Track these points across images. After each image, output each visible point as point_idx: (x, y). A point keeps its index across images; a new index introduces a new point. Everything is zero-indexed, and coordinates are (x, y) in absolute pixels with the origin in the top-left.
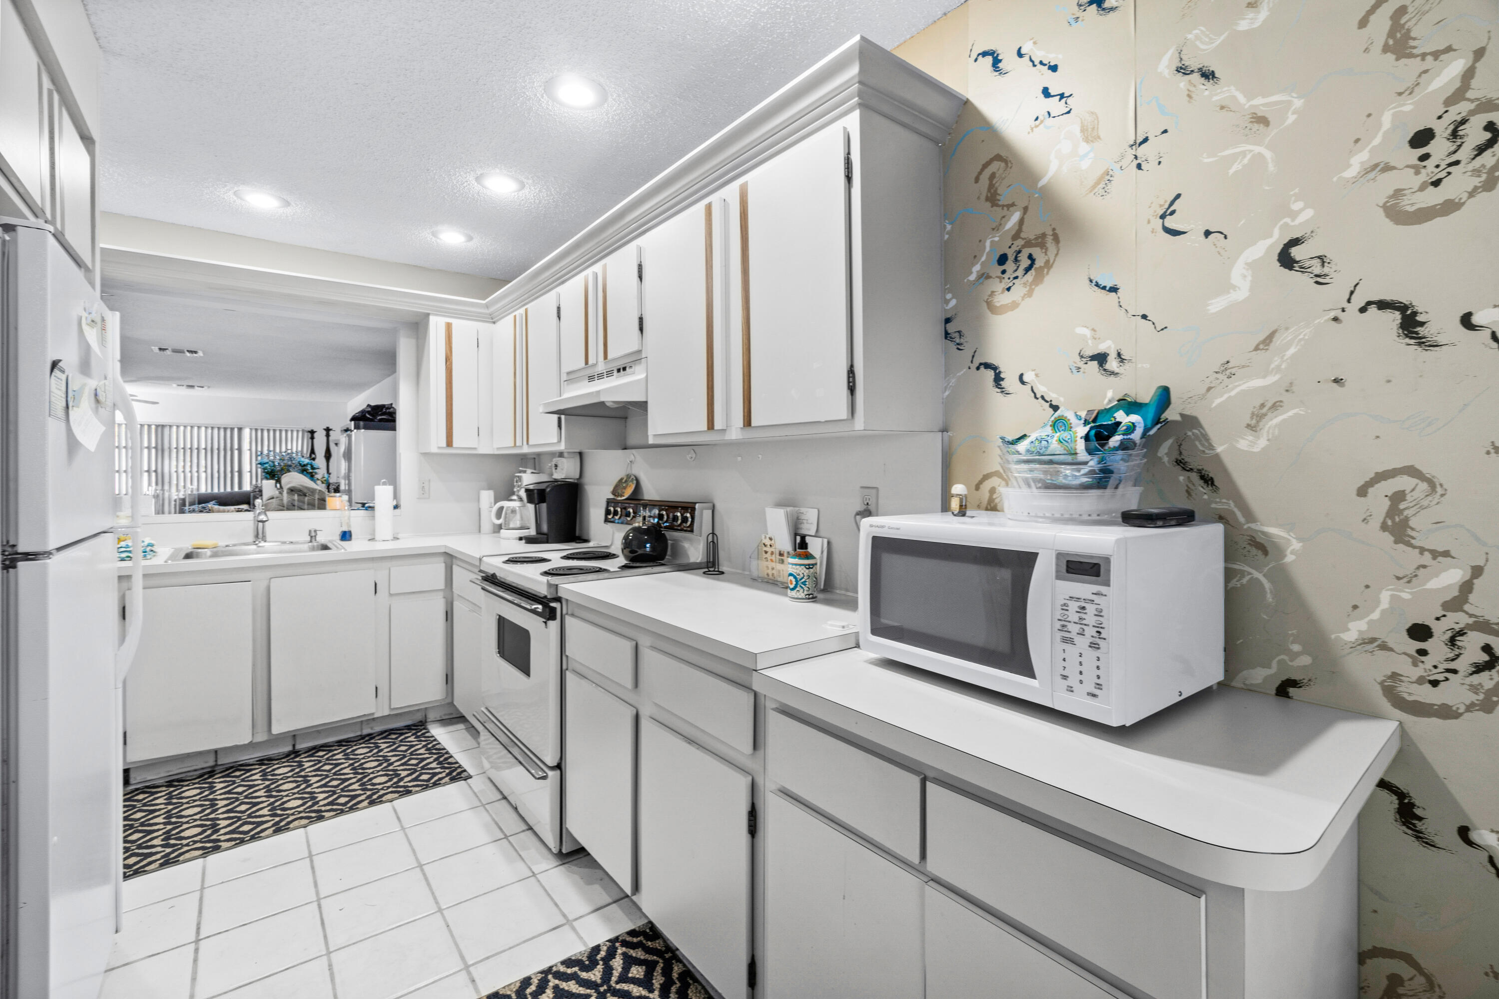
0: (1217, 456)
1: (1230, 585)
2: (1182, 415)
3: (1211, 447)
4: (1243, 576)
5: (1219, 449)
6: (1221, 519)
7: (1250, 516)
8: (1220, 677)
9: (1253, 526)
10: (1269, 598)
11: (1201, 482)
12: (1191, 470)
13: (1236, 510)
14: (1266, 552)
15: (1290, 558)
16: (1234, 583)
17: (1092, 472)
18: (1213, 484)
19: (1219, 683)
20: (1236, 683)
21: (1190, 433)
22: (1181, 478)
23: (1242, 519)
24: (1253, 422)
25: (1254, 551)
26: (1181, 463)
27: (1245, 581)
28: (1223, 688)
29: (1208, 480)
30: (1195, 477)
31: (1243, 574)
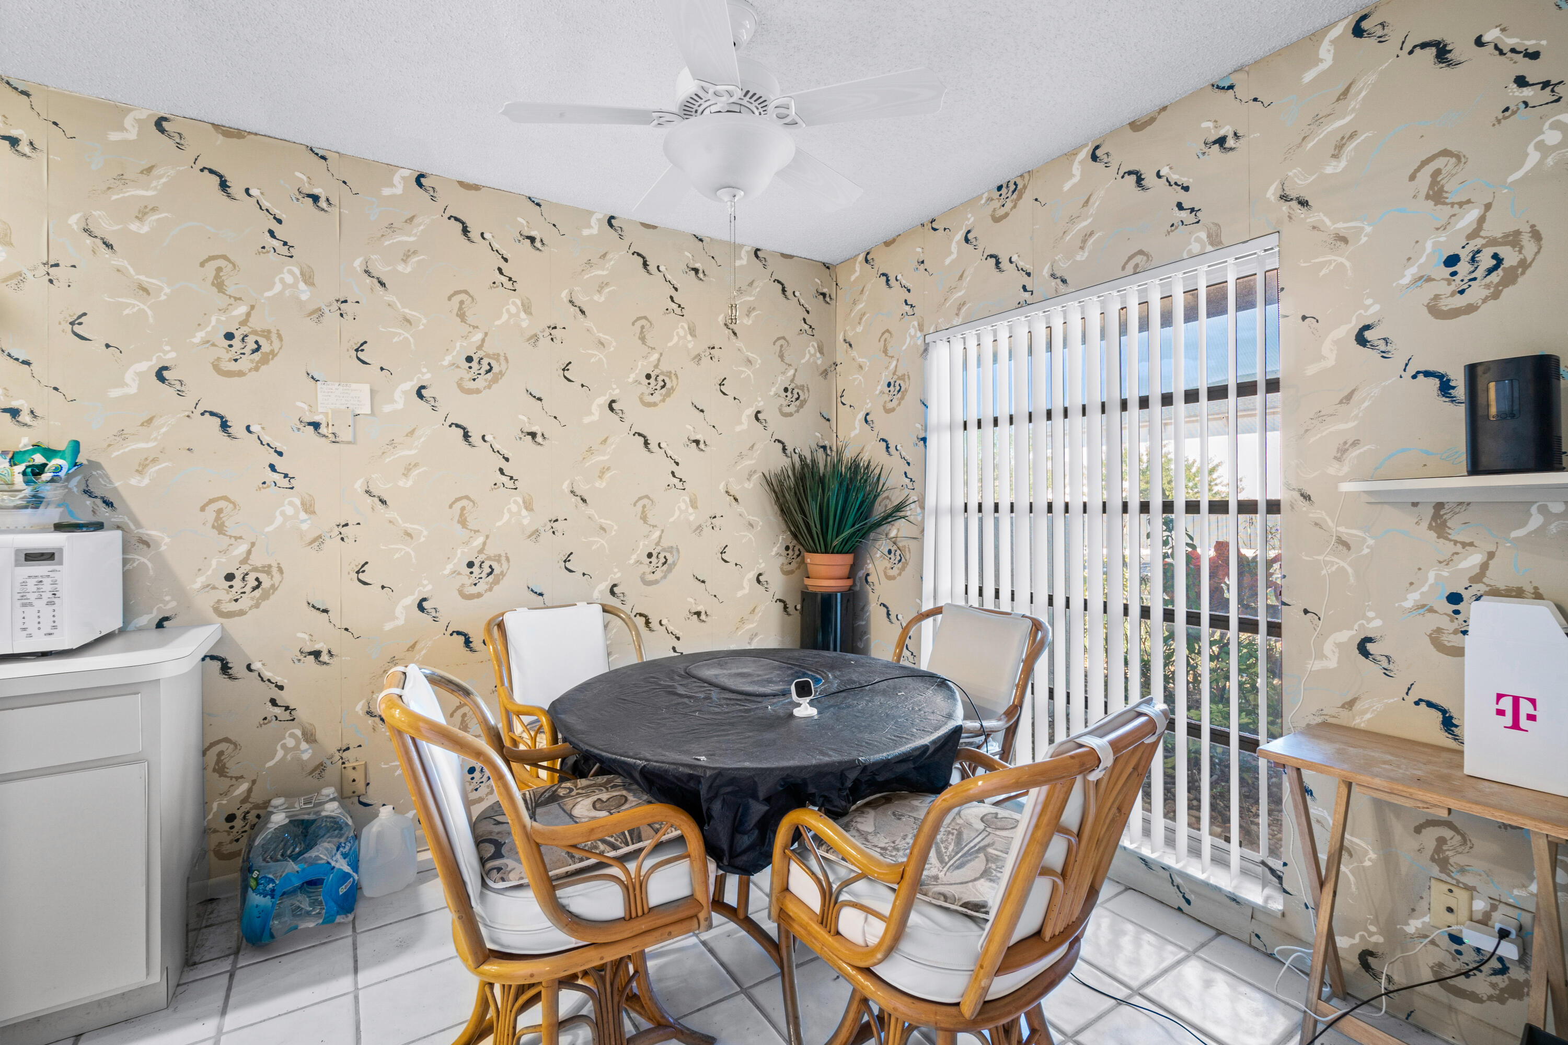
0: (115, 489)
1: (126, 568)
2: (88, 461)
3: (111, 482)
4: (134, 562)
5: (117, 484)
6: (118, 528)
7: (138, 525)
8: (120, 625)
9: (140, 531)
10: (151, 572)
11: (104, 505)
12: (96, 497)
13: (129, 522)
14: (148, 545)
15: (163, 548)
16: (128, 567)
17: (25, 497)
18: (112, 506)
19: (119, 629)
20: (131, 627)
21: (94, 473)
22: (88, 503)
23: (133, 527)
24: (140, 469)
25: (141, 546)
26: (88, 492)
27: (135, 565)
28: (122, 631)
29: (108, 504)
30: (99, 502)
31: (134, 560)
